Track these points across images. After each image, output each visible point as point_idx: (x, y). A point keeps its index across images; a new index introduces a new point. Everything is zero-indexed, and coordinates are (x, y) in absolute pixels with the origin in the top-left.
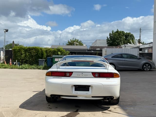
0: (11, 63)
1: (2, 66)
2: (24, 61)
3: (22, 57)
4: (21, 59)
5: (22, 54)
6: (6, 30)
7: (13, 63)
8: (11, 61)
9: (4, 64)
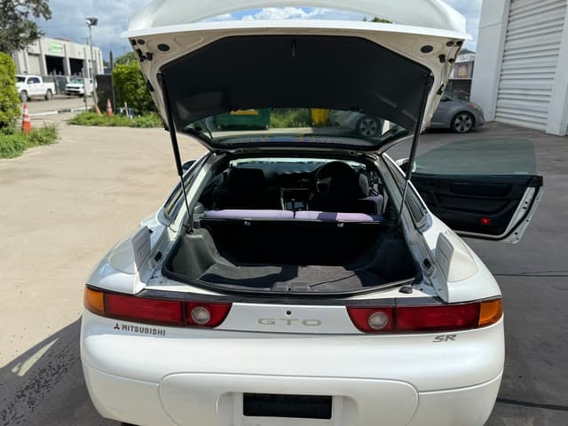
0: (110, 110)
1: (89, 119)
2: (145, 103)
3: (139, 95)
4: (136, 100)
5: (137, 87)
6: (91, 20)
7: (116, 111)
8: (109, 105)
9: (92, 114)
